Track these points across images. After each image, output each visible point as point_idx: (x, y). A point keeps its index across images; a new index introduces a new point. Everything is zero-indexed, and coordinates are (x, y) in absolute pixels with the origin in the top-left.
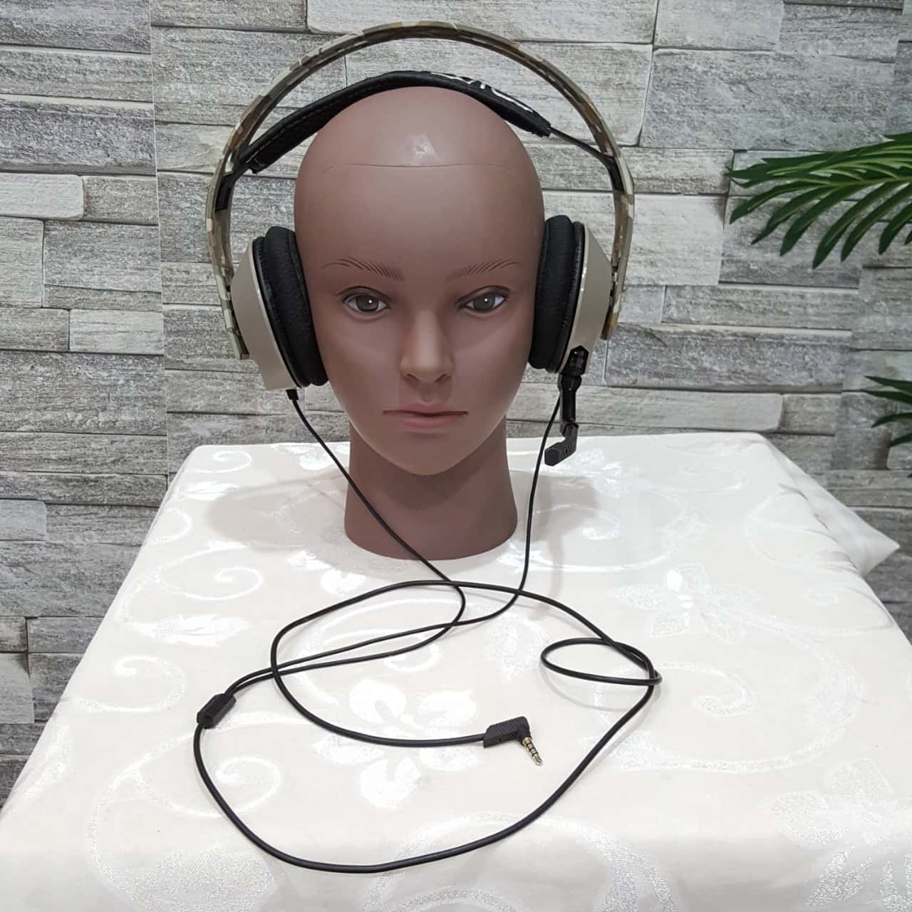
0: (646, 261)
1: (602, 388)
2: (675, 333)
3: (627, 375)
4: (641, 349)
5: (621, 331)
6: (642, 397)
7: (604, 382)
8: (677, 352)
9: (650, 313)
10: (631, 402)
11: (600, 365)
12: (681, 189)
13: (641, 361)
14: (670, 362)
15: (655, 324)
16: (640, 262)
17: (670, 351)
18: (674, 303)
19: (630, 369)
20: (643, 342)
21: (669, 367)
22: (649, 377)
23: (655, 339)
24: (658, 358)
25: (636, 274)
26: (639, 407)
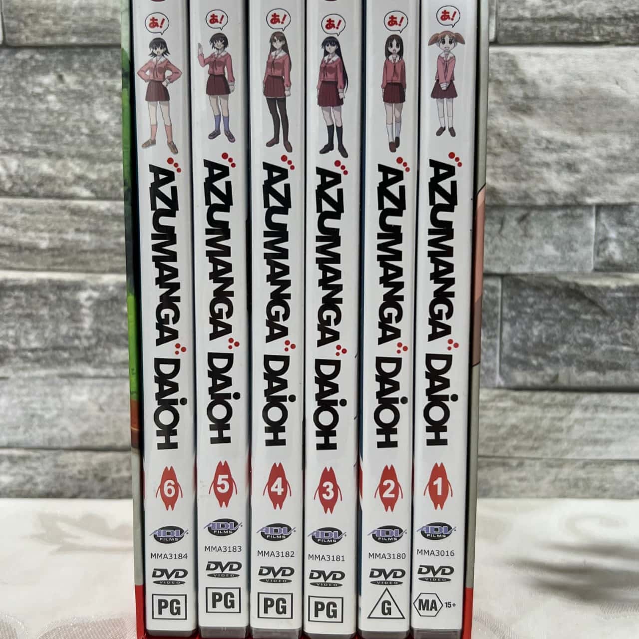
0: (558, 163)
1: (496, 392)
2: (620, 289)
3: (540, 368)
4: (561, 320)
5: (524, 289)
6: (569, 406)
7: (499, 380)
8: (625, 324)
9: (572, 254)
10: (549, 415)
11: (491, 352)
12: (609, 34)
13: (564, 342)
14: (615, 341)
15: (583, 275)
16: (547, 165)
17: (612, 321)
18: (613, 234)
19: (545, 356)
20: (564, 308)
21: (612, 351)
22: (580, 370)
23: (586, 302)
24: (593, 334)
25: (542, 186)
26: (564, 425)
